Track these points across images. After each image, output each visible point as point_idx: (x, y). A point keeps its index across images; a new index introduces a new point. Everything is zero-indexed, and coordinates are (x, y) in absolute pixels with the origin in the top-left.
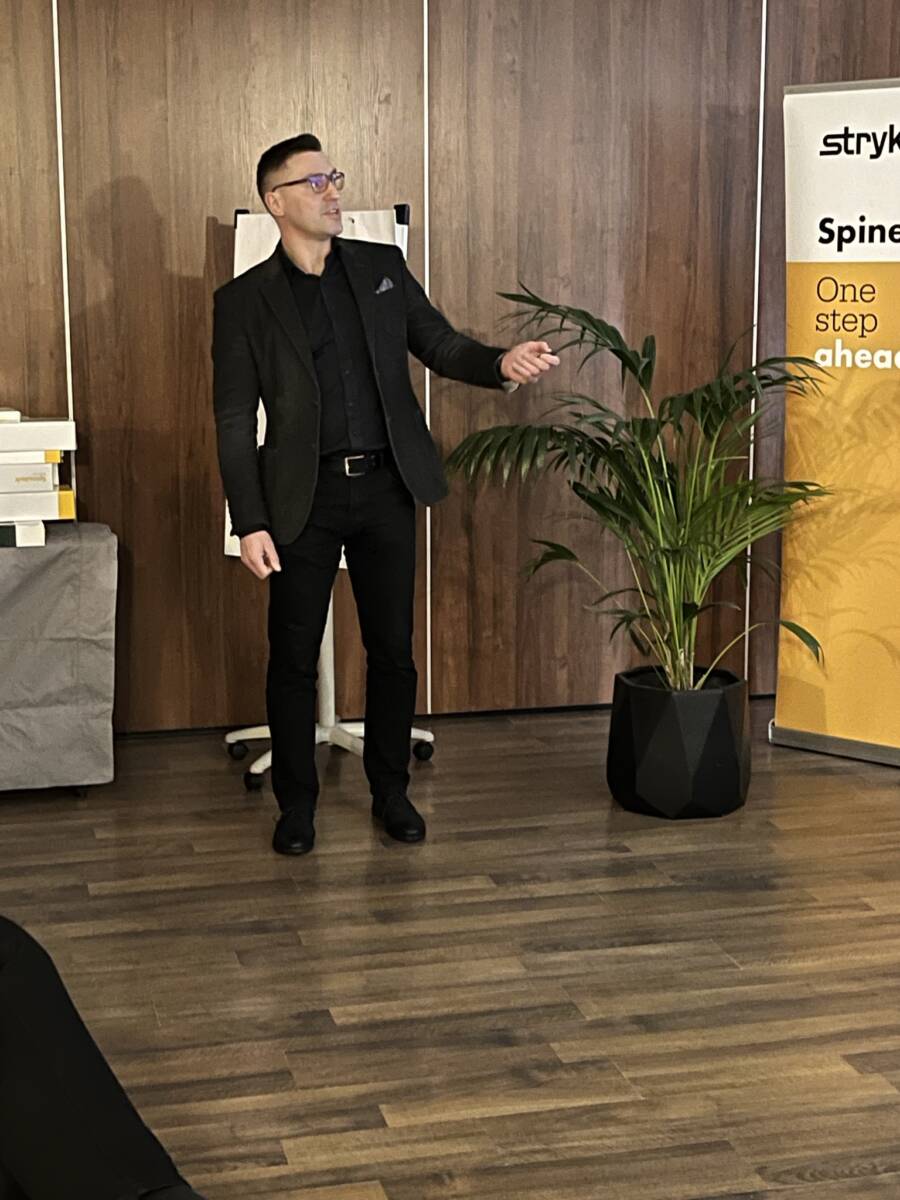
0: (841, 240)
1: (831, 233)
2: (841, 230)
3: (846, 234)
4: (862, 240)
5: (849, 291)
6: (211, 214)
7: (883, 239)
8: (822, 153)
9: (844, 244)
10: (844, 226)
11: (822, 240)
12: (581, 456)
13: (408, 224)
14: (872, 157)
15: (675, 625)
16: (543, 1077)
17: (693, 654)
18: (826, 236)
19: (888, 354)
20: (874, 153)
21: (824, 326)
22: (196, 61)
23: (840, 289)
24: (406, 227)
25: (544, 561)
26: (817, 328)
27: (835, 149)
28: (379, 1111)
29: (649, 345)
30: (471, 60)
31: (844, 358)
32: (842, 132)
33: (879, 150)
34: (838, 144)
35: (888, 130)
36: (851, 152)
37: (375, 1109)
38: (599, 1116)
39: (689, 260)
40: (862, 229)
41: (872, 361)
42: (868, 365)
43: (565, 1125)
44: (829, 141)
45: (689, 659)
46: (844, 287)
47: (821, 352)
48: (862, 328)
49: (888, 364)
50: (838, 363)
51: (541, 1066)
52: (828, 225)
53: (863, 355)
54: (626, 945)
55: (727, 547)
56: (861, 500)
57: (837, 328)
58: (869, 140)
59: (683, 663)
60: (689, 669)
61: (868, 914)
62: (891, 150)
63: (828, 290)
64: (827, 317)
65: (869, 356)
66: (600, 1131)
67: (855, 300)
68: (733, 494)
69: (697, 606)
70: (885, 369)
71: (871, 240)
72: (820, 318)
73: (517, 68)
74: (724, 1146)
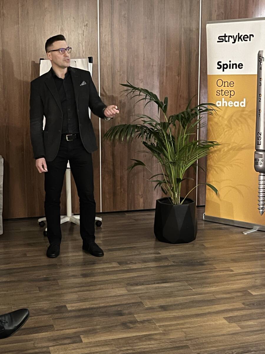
0: (224, 68)
1: (221, 66)
2: (224, 65)
3: (225, 66)
4: (230, 68)
5: (226, 83)
6: (33, 60)
7: (236, 68)
8: (218, 42)
9: (225, 69)
10: (225, 64)
11: (218, 68)
12: (146, 134)
13: (92, 63)
14: (233, 43)
15: (174, 185)
16: (131, 326)
17: (180, 194)
18: (219, 67)
19: (238, 103)
20: (233, 41)
21: (219, 94)
22: (28, 13)
23: (224, 83)
24: (92, 64)
25: (134, 166)
26: (217, 95)
27: (222, 40)
28: (80, 337)
29: (166, 100)
30: (112, 14)
31: (225, 104)
32: (224, 35)
33: (235, 41)
34: (222, 39)
35: (237, 35)
36: (227, 41)
37: (79, 337)
38: (148, 338)
39: (178, 74)
40: (230, 64)
41: (233, 105)
42: (232, 106)
43: (138, 341)
44: (220, 38)
45: (179, 195)
46: (225, 82)
47: (218, 102)
48: (230, 95)
49: (238, 106)
50: (223, 105)
51: (131, 322)
52: (220, 63)
53: (231, 103)
54: (158, 283)
55: (190, 161)
56: (230, 147)
57: (223, 95)
58: (232, 38)
59: (177, 196)
60: (178, 198)
61: (232, 273)
62: (239, 41)
63: (220, 83)
64: (220, 91)
65: (232, 103)
66: (149, 342)
67: (228, 86)
68: (192, 145)
69: (181, 179)
70: (237, 107)
71: (233, 68)
72: (218, 92)
73: (126, 16)
74: (186, 347)
